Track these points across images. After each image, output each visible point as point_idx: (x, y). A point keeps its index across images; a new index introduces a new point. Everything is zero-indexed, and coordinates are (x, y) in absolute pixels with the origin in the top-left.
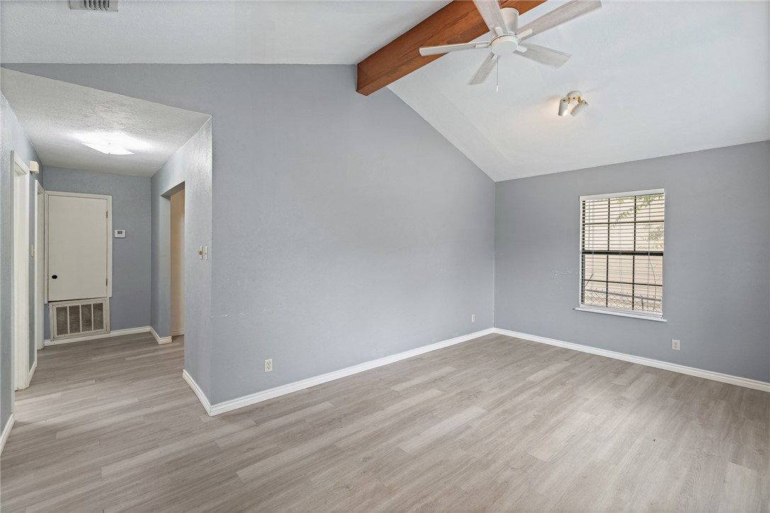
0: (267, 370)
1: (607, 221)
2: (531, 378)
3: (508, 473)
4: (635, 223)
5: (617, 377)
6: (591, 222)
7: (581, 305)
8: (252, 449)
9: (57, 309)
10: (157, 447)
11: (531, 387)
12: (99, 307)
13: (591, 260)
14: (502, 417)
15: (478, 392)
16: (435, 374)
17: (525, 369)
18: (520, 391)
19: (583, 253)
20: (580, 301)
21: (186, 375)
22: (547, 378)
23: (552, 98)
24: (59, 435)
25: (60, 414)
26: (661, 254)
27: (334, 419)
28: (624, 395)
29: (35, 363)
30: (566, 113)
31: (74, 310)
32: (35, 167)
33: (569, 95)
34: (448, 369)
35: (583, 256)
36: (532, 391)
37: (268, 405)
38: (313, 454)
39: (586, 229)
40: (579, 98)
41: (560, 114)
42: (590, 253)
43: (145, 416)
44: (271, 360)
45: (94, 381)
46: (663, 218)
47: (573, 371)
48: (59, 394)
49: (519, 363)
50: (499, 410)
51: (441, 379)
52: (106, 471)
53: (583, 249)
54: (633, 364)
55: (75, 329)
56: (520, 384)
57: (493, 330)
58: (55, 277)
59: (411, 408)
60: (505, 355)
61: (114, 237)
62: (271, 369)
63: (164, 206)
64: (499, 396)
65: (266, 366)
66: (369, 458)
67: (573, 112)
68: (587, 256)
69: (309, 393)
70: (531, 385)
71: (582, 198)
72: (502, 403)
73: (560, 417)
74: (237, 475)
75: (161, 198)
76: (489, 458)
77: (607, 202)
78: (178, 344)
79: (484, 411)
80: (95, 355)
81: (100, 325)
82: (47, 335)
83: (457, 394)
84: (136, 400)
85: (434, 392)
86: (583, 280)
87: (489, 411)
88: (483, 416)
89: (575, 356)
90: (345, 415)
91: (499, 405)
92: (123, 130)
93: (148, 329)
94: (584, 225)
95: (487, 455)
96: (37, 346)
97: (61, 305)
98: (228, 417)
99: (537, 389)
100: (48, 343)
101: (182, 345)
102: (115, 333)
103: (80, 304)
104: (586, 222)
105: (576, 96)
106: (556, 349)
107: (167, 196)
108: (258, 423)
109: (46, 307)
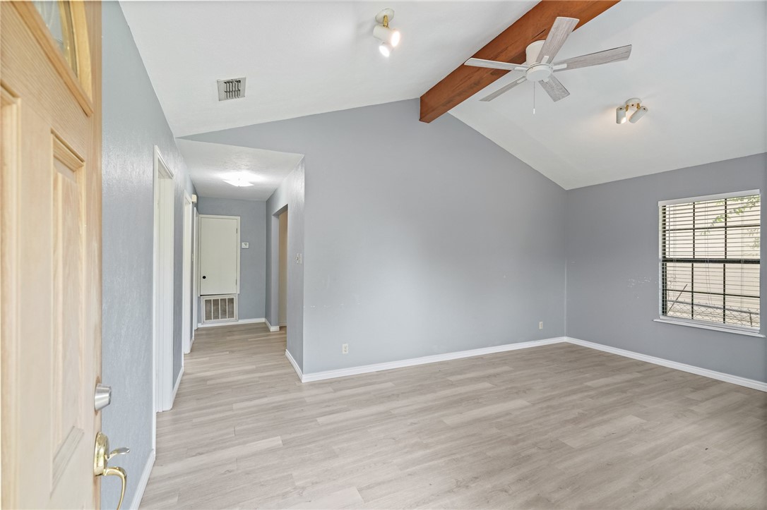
0: (344, 352)
1: (692, 227)
2: (589, 384)
3: (534, 450)
4: (726, 228)
5: (694, 391)
6: (672, 228)
7: (662, 317)
8: (329, 406)
9: (206, 301)
10: (266, 397)
11: (586, 391)
12: (231, 301)
13: (672, 269)
14: (545, 410)
15: (528, 389)
16: (491, 371)
17: (587, 375)
18: (574, 392)
19: (663, 261)
20: (660, 312)
21: (288, 353)
22: (607, 385)
23: (608, 107)
24: (209, 383)
25: (208, 371)
26: (757, 262)
27: (393, 395)
28: (693, 408)
29: (193, 337)
30: (624, 120)
31: (216, 302)
32: (194, 198)
33: (627, 102)
34: (506, 368)
35: (663, 265)
36: (586, 394)
37: (344, 380)
38: (372, 415)
39: (667, 235)
40: (638, 104)
41: (618, 121)
42: (671, 261)
43: (260, 377)
44: (346, 345)
45: (228, 353)
46: (759, 222)
47: (643, 382)
48: (207, 359)
49: (581, 370)
50: (544, 405)
51: (495, 375)
52: (235, 406)
53: (664, 257)
54: (722, 382)
55: (216, 317)
56: (575, 387)
57: (565, 339)
58: (204, 277)
59: (460, 394)
60: (570, 362)
61: (242, 249)
62: (347, 352)
63: (275, 222)
64: (549, 394)
65: (344, 349)
66: (415, 424)
67: (632, 119)
68: (668, 264)
69: (377, 375)
70: (589, 389)
71: (661, 204)
72: (550, 400)
73: (605, 417)
74: (316, 420)
75: (273, 217)
76: (520, 438)
77: (692, 207)
78: (283, 332)
79: (528, 404)
80: (229, 336)
81: (232, 315)
82: (199, 321)
83: (507, 389)
84: (254, 367)
85: (486, 385)
86: (665, 290)
87: (534, 405)
88: (526, 407)
89: (651, 369)
90: (402, 393)
91: (545, 401)
92: (248, 169)
93: (263, 320)
94: (664, 232)
95: (519, 435)
96: (194, 328)
97: (208, 298)
98: (313, 385)
99: (592, 393)
100: (200, 326)
101: (286, 333)
102: (241, 322)
103: (219, 298)
104: (667, 228)
105: (635, 102)
106: (632, 361)
107: (277, 215)
108: (335, 391)
109: (199, 298)
